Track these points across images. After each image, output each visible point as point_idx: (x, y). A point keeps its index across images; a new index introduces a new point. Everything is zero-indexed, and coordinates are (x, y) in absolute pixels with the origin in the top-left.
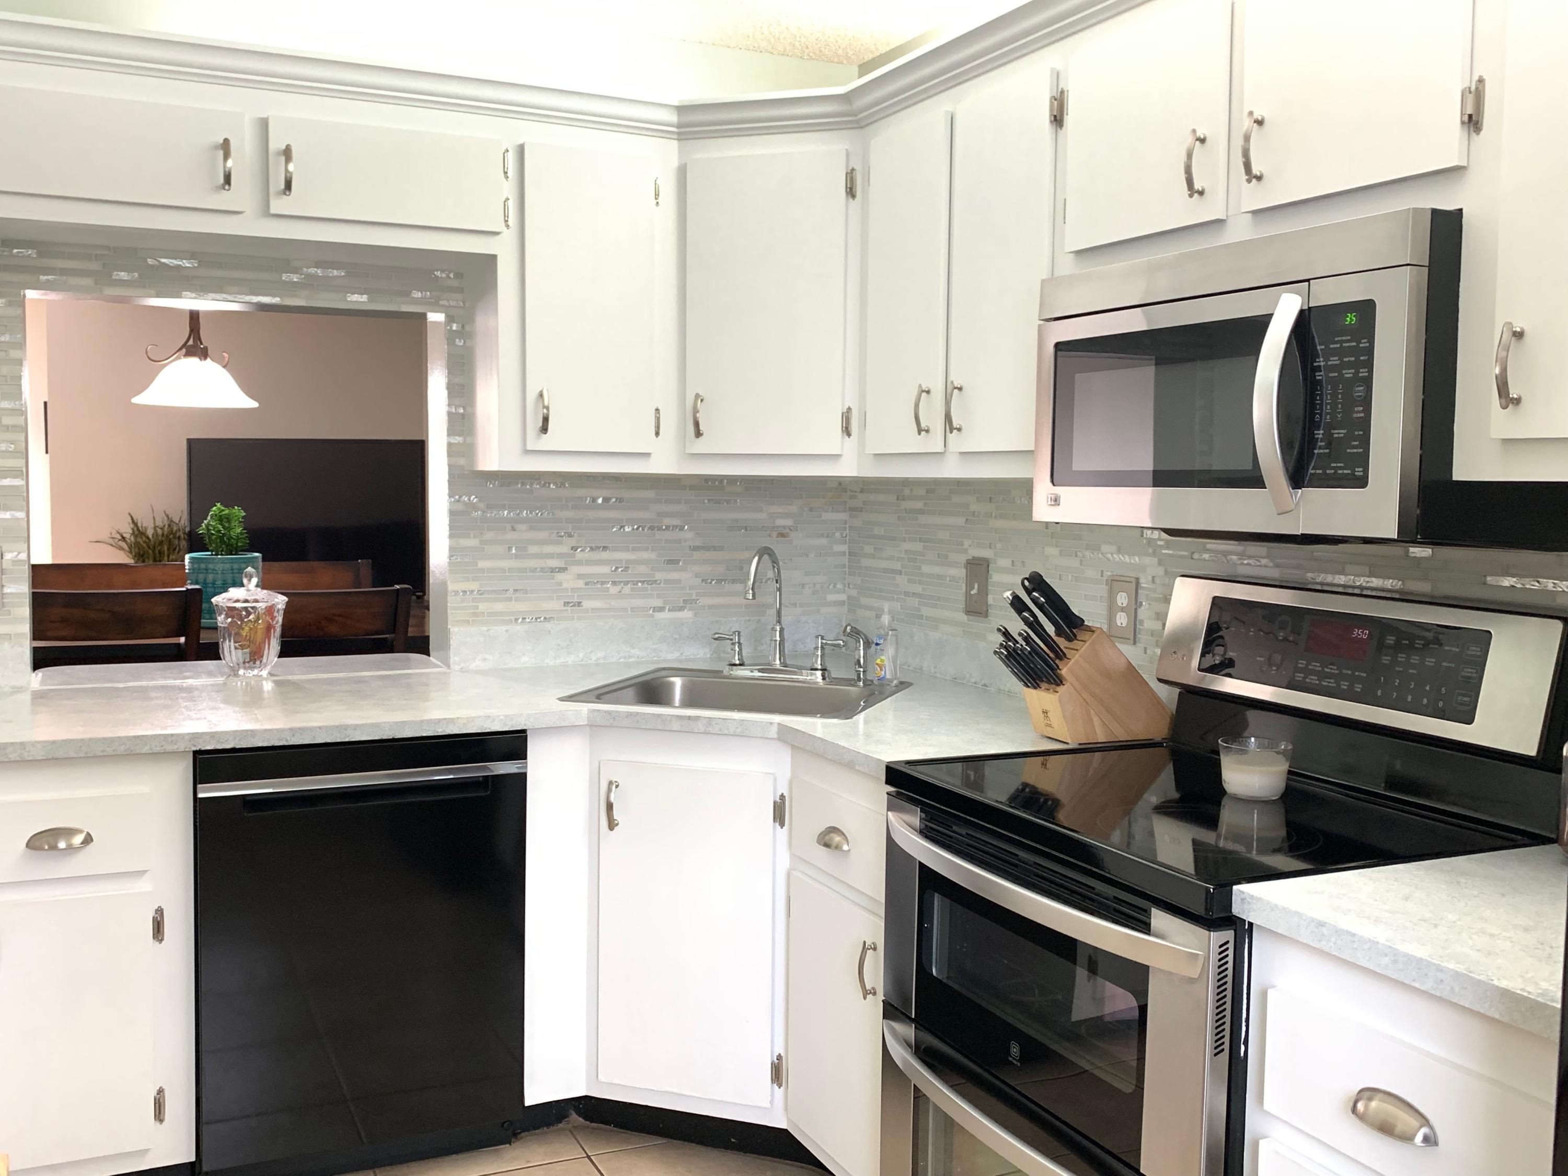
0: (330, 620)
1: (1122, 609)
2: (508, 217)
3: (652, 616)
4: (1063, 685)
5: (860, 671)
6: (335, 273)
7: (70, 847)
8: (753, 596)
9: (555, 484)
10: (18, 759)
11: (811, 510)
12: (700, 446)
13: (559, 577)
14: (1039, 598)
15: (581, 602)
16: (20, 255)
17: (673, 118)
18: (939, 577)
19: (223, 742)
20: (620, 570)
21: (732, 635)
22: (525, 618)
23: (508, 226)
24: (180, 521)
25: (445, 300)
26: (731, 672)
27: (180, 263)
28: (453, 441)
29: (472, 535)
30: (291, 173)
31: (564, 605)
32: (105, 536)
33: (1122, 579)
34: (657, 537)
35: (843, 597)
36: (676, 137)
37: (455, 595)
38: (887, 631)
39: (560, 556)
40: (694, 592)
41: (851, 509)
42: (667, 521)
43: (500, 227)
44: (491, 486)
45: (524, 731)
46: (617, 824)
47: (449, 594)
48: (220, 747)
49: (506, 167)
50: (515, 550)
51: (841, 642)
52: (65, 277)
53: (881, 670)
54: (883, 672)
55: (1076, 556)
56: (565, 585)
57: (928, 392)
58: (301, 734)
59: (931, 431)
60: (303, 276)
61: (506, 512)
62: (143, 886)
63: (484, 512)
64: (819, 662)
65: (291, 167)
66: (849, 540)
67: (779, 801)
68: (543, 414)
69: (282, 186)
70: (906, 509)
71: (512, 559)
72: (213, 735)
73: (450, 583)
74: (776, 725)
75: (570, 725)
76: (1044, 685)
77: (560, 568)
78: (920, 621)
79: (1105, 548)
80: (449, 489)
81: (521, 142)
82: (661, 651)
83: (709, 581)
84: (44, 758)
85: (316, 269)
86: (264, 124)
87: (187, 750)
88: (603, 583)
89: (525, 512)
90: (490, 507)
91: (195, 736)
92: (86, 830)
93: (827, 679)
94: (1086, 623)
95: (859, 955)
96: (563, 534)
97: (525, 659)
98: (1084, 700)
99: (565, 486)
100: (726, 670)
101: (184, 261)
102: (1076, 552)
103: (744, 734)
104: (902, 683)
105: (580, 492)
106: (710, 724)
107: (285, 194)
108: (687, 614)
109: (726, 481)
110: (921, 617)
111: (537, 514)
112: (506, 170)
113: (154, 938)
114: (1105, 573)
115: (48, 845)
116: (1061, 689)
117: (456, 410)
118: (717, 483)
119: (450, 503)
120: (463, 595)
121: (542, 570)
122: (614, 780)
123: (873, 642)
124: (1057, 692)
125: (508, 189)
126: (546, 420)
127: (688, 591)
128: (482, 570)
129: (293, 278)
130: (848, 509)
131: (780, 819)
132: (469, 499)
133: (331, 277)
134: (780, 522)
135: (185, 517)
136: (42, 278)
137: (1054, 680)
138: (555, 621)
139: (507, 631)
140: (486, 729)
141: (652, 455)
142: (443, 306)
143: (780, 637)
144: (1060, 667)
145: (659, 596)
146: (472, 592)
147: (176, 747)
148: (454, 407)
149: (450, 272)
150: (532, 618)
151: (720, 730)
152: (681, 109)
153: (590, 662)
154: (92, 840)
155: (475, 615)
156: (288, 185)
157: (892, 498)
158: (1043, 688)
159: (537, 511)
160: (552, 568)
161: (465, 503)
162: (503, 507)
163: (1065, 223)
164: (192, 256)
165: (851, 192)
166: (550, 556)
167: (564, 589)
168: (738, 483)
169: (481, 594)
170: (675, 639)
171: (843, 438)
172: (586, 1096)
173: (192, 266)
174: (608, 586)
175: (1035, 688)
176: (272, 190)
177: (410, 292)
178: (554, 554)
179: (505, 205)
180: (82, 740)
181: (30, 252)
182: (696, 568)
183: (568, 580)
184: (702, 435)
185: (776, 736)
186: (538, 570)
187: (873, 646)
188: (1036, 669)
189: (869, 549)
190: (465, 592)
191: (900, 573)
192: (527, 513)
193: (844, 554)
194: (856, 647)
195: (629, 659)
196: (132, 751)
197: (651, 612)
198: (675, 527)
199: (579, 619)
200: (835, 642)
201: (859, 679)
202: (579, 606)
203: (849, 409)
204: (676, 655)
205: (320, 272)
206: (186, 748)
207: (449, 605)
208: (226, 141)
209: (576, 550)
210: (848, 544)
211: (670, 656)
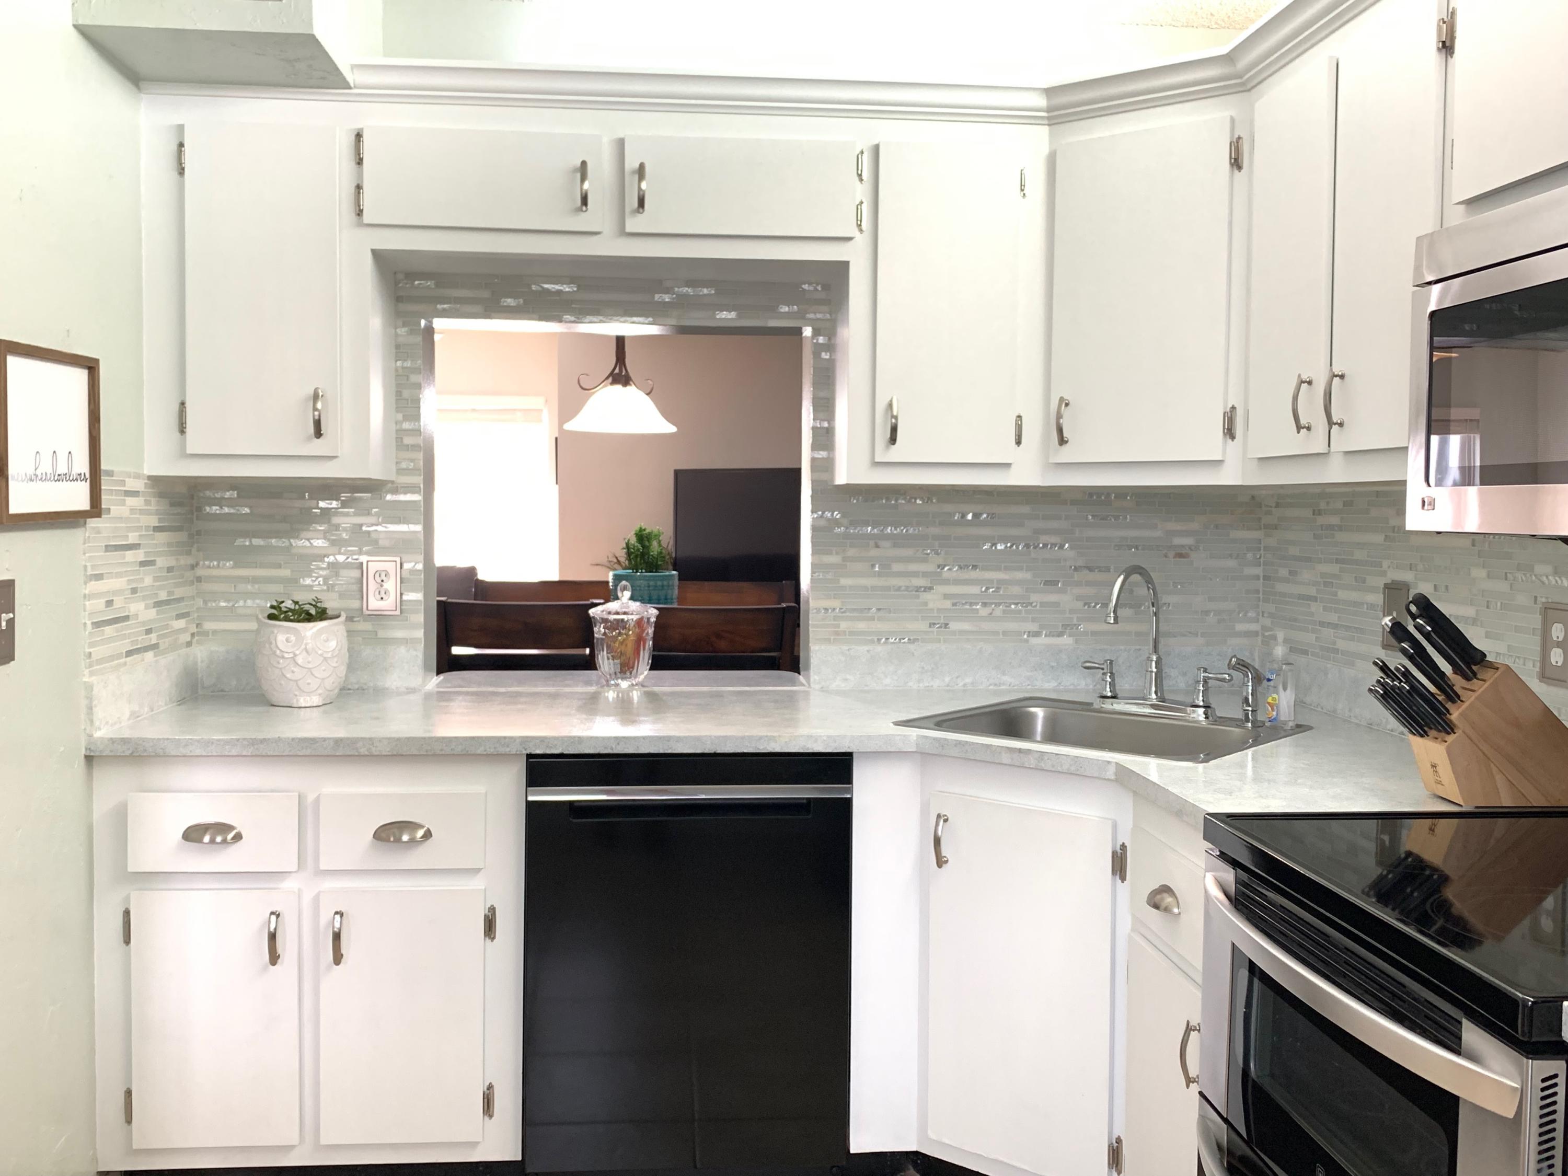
0: (719, 636)
1: (1558, 645)
2: (861, 221)
3: (1027, 641)
4: (1455, 733)
5: (1248, 710)
6: (705, 291)
7: (412, 841)
8: (1114, 620)
9: (922, 499)
10: (366, 753)
11: (1217, 527)
12: (1066, 454)
13: (926, 596)
14: (1425, 627)
15: (948, 624)
16: (421, 286)
17: (1042, 102)
18: (1355, 604)
19: (551, 747)
20: (991, 590)
21: (1103, 664)
22: (888, 639)
23: (861, 231)
24: (668, 546)
25: (812, 313)
26: (1103, 706)
27: (561, 288)
28: (816, 456)
29: (834, 552)
30: (644, 192)
31: (930, 627)
32: (604, 561)
33: (1559, 607)
34: (1033, 555)
35: (1254, 627)
36: (1046, 122)
37: (817, 613)
38: (1280, 663)
39: (925, 574)
40: (1075, 616)
41: (1267, 527)
42: (1044, 538)
43: (852, 231)
44: (855, 501)
45: (850, 755)
46: (947, 862)
47: (811, 612)
48: (548, 752)
49: (860, 168)
50: (879, 568)
51: (1226, 676)
52: (459, 306)
53: (1273, 710)
54: (1275, 713)
55: (1506, 579)
56: (931, 605)
57: (1310, 383)
58: (625, 743)
59: (1312, 428)
60: (674, 296)
61: (869, 528)
62: (477, 883)
63: (847, 528)
64: (1201, 698)
65: (644, 185)
66: (1264, 562)
67: (1119, 851)
68: (892, 423)
69: (636, 204)
70: (1322, 526)
71: (875, 576)
72: (542, 739)
73: (812, 599)
74: (1113, 765)
75: (897, 750)
76: (1433, 733)
77: (925, 588)
78: (1335, 655)
79: (1539, 569)
80: (813, 504)
81: (876, 142)
82: (1036, 680)
83: (1093, 604)
84: (390, 754)
85: (687, 289)
86: (621, 143)
87: (518, 753)
88: (971, 604)
89: (890, 528)
90: (853, 523)
91: (525, 740)
92: (427, 826)
93: (1211, 718)
94: (1489, 658)
95: (1181, 1038)
96: (929, 551)
97: (887, 681)
98: (1484, 753)
99: (932, 501)
100: (1097, 704)
101: (565, 286)
102: (1506, 573)
103: (1078, 773)
104: (1298, 726)
105: (948, 508)
106: (1042, 759)
107: (639, 212)
108: (1066, 640)
109: (1113, 495)
110: (1336, 651)
111: (902, 530)
112: (860, 172)
113: (485, 936)
114: (1539, 599)
115: (394, 837)
116: (1451, 738)
117: (820, 424)
118: (1103, 498)
119: (813, 518)
120: (825, 613)
121: (907, 588)
122: (943, 813)
123: (1265, 677)
124: (1446, 742)
125: (861, 192)
126: (894, 429)
127: (1068, 615)
128: (843, 588)
129: (665, 299)
130: (1263, 527)
131: (1121, 872)
132: (832, 515)
133: (701, 295)
134: (1177, 541)
135: (672, 542)
136: (439, 306)
137: (1442, 726)
138: (920, 643)
139: (868, 651)
140: (808, 749)
141: (1013, 466)
142: (811, 319)
143: (1156, 668)
144: (1451, 711)
145: (1033, 620)
146: (834, 609)
147: (508, 750)
148: (818, 421)
149: (817, 285)
150: (896, 639)
151: (1053, 766)
152: (1050, 92)
153: (956, 687)
154: (431, 835)
155: (837, 633)
156: (641, 203)
157: (1308, 513)
158: (1431, 736)
159: (902, 528)
160: (917, 587)
161: (828, 520)
162: (867, 524)
163: (1452, 168)
164: (571, 280)
165: (1236, 163)
166: (915, 574)
167: (928, 610)
168: (1129, 498)
169: (843, 613)
170: (1052, 667)
171: (1225, 443)
172: (916, 1153)
173: (571, 290)
174: (978, 607)
175: (1422, 736)
176: (628, 209)
177: (778, 306)
178: (919, 572)
179: (857, 209)
180: (424, 738)
181: (429, 283)
182: (1077, 591)
183: (934, 600)
184: (1067, 442)
185: (1113, 777)
186: (903, 588)
187: (1265, 682)
188: (1420, 712)
189: (1283, 572)
190: (826, 609)
191: (1315, 599)
192: (891, 530)
193: (1257, 577)
194: (1244, 683)
195: (1000, 686)
196: (467, 751)
197: (1025, 636)
198: (1054, 545)
199: (945, 641)
200: (1219, 676)
201: (1247, 720)
202: (946, 628)
203: (1233, 408)
204: (1053, 684)
205: (690, 291)
206: (517, 751)
207: (810, 622)
208: (584, 163)
209: (943, 568)
210: (1262, 567)
211: (1047, 686)
